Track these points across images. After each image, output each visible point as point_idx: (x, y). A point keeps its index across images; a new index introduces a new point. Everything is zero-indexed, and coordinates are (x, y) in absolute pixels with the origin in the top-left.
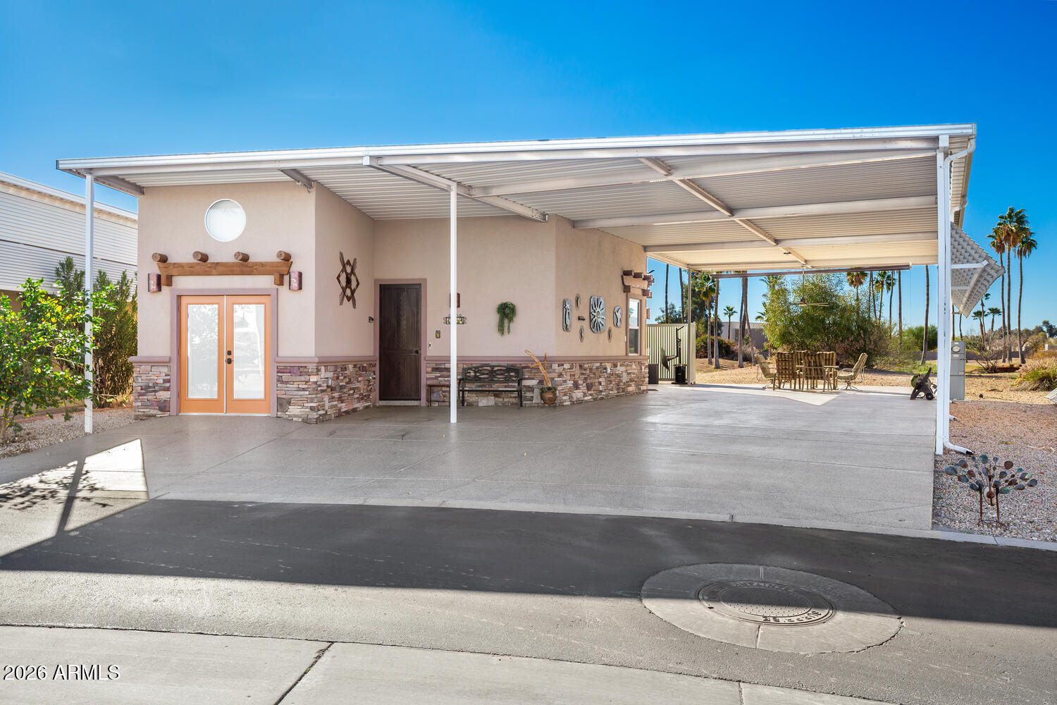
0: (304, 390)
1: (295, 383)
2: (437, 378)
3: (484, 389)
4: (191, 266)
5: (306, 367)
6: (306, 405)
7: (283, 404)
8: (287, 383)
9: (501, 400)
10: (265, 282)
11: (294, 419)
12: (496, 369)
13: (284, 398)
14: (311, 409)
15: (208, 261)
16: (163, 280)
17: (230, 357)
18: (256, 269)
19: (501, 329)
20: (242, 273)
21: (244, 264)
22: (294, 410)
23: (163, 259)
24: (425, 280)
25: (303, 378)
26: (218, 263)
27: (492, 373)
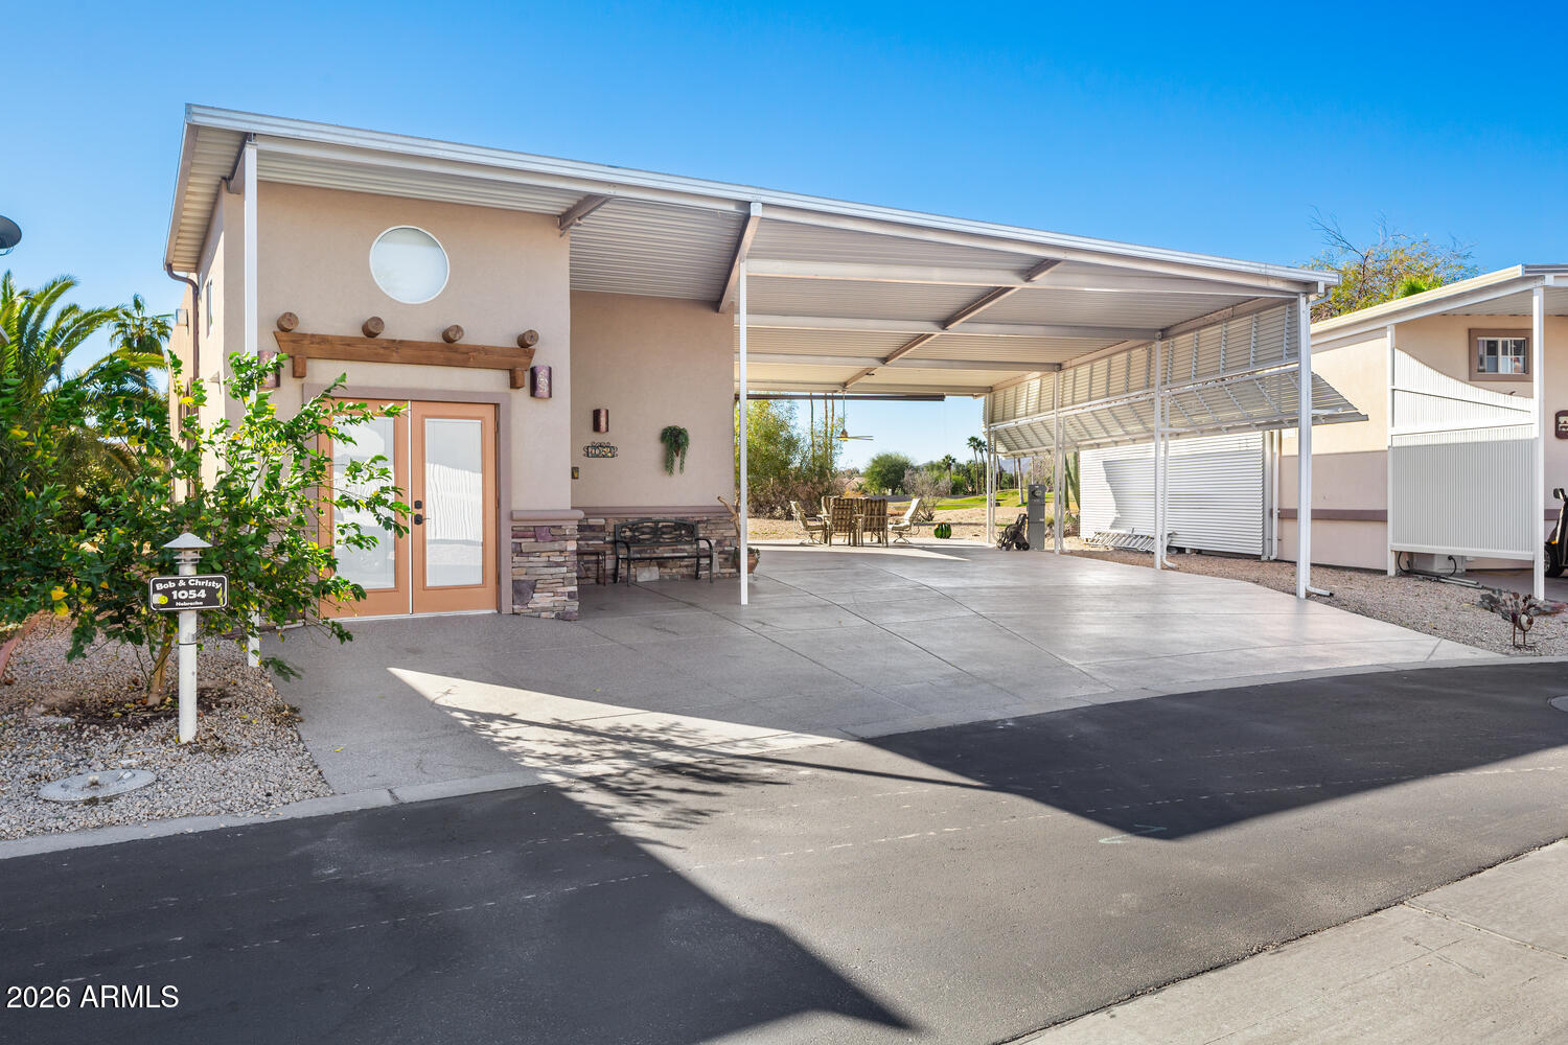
0: (558, 565)
1: (543, 554)
3: (644, 555)
4: (348, 342)
5: (559, 527)
6: (560, 590)
7: (522, 590)
8: (529, 554)
9: (668, 570)
10: (488, 381)
11: (544, 615)
12: (660, 525)
13: (523, 581)
14: (569, 596)
15: (381, 336)
17: (420, 512)
19: (668, 465)
20: (449, 363)
21: (449, 349)
22: (541, 600)
25: (556, 546)
26: (401, 342)
27: (656, 531)
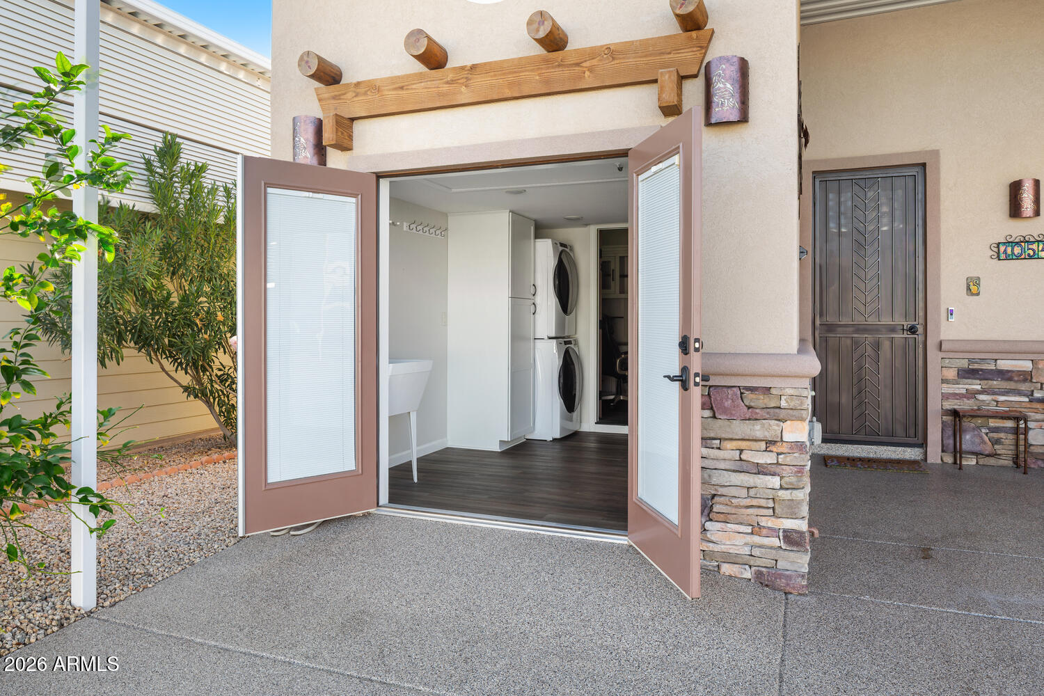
0: (762, 469)
1: (729, 445)
2: (971, 394)
4: (401, 84)
5: (767, 390)
11: (727, 569)
15: (449, 66)
16: (328, 136)
18: (591, 69)
21: (553, 59)
23: (328, 75)
24: (936, 154)
25: (758, 430)
26: (473, 67)
